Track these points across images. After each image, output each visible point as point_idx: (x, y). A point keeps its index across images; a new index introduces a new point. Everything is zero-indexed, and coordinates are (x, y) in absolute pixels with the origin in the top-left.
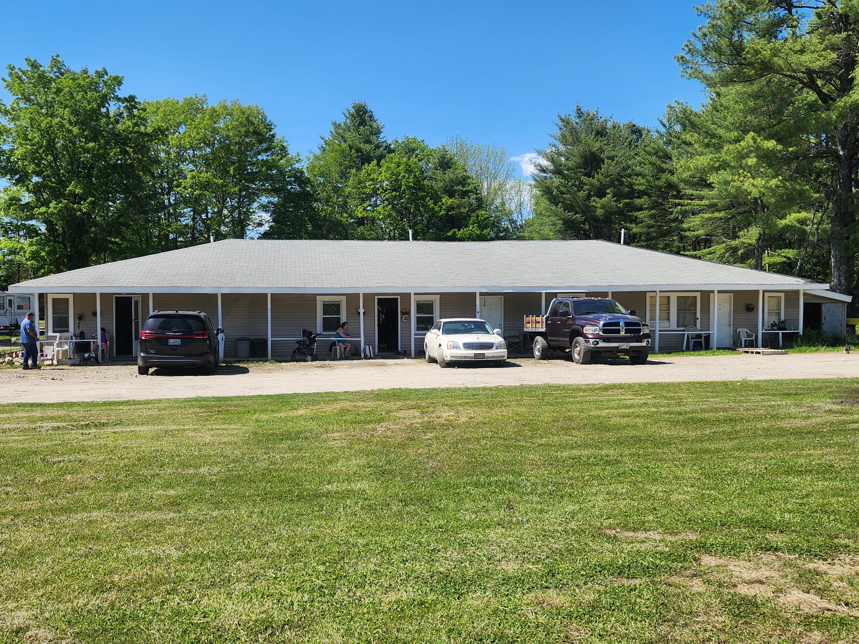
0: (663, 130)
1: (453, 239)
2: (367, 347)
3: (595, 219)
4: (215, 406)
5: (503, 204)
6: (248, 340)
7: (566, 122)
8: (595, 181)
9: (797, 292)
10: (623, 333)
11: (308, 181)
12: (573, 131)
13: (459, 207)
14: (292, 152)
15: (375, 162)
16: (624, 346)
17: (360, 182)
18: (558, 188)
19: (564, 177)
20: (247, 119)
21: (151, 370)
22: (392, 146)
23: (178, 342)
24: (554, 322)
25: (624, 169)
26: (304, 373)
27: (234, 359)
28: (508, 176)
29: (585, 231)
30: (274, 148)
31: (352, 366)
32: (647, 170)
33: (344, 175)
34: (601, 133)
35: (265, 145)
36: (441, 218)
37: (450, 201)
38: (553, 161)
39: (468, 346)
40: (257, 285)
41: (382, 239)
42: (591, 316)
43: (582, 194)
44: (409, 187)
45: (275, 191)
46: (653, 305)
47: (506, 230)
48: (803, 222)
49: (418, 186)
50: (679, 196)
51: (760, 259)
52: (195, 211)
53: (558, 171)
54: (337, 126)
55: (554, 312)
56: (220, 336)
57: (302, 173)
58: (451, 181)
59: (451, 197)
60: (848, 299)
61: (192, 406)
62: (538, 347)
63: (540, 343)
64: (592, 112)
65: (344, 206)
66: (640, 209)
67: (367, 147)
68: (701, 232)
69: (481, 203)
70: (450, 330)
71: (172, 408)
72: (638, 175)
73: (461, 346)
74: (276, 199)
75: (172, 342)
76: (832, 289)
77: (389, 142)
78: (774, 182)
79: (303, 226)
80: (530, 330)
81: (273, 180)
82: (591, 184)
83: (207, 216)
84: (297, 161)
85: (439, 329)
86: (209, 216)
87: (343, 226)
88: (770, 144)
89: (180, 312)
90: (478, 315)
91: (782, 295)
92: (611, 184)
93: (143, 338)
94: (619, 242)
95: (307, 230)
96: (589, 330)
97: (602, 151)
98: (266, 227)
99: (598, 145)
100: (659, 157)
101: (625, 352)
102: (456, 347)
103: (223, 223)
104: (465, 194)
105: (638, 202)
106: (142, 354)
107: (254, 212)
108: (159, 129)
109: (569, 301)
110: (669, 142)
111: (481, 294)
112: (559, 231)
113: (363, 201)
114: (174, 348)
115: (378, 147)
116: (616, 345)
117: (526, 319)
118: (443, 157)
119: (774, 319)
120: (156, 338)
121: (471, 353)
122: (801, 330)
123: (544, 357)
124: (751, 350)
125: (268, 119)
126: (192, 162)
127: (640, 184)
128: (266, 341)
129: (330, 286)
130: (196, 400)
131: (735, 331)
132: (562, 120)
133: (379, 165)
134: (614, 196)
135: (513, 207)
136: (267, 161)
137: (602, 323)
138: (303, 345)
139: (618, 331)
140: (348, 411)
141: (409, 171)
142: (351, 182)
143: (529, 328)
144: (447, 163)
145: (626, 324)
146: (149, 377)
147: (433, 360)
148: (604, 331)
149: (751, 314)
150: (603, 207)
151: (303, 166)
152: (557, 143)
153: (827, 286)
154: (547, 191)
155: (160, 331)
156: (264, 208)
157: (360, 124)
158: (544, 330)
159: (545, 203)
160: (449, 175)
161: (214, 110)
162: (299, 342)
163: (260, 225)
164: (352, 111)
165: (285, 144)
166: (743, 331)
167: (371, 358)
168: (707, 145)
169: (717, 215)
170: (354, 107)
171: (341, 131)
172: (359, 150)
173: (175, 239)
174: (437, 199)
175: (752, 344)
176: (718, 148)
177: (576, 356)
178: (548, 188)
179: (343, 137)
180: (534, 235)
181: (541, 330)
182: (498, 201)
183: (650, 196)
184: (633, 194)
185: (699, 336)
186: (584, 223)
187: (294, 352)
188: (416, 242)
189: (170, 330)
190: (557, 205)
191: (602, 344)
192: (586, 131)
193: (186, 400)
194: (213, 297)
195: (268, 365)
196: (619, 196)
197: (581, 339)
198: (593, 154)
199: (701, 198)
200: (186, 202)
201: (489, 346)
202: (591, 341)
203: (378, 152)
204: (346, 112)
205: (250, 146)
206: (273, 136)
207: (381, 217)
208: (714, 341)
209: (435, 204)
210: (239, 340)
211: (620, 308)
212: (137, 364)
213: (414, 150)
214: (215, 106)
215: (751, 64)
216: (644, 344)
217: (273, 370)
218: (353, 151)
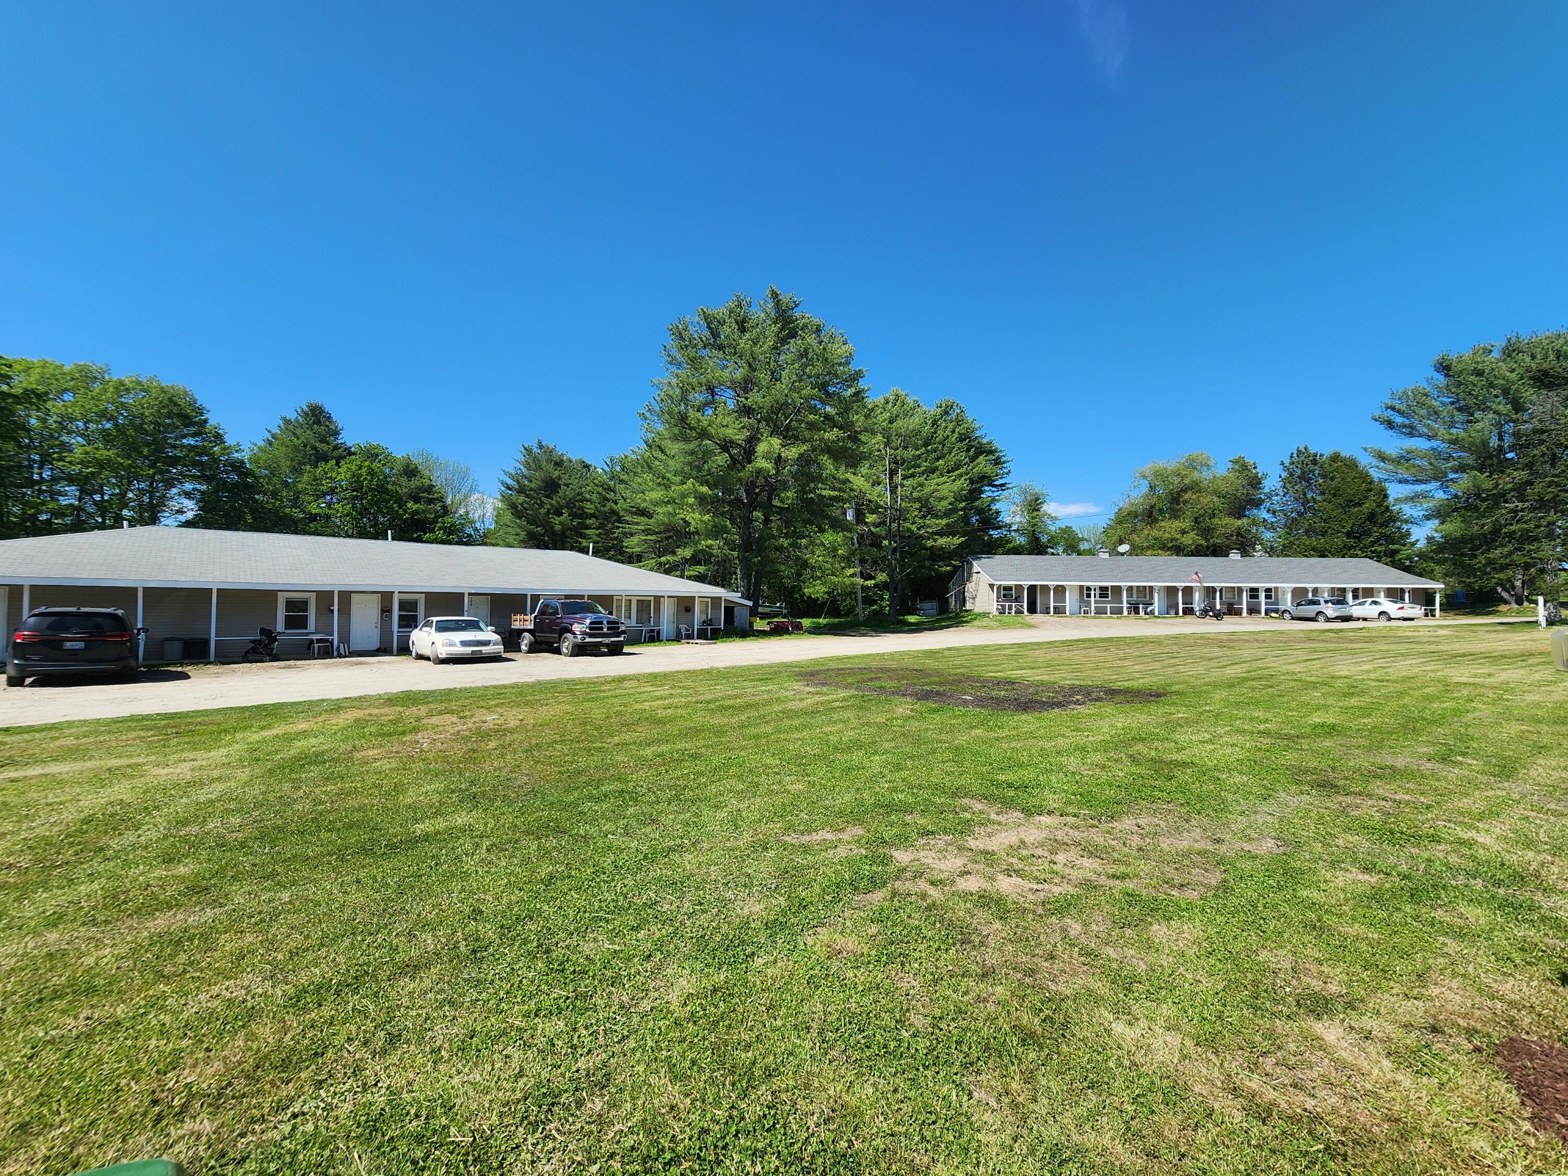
0: (607, 469)
1: (419, 540)
2: (342, 645)
3: (554, 533)
4: (168, 726)
5: (467, 513)
6: (180, 639)
7: (529, 451)
8: (554, 502)
9: (720, 598)
10: (605, 630)
11: (250, 473)
12: (536, 459)
13: (424, 512)
14: (230, 440)
15: (334, 462)
16: (607, 640)
17: (315, 480)
18: (522, 504)
19: (527, 496)
20: (170, 400)
21: (28, 681)
22: (353, 449)
23: (80, 645)
24: (542, 621)
25: (578, 494)
26: (269, 675)
27: (161, 662)
28: (472, 490)
29: (545, 542)
30: (206, 434)
31: (327, 666)
32: (595, 497)
33: (297, 470)
34: (559, 464)
35: (193, 429)
36: (405, 521)
37: (415, 507)
38: (518, 482)
39: (464, 643)
40: (198, 579)
41: (339, 536)
42: (578, 616)
43: (542, 511)
44: (371, 489)
45: (203, 478)
46: (620, 606)
47: (470, 536)
48: (710, 547)
49: (381, 489)
50: (620, 520)
51: (683, 571)
52: (82, 491)
53: (521, 490)
54: (287, 422)
55: (542, 612)
56: (142, 636)
57: (242, 462)
58: (418, 488)
59: (416, 502)
60: (750, 604)
61: (130, 729)
62: (526, 642)
63: (527, 639)
64: (551, 446)
65: (295, 502)
66: (588, 528)
67: (323, 447)
68: (637, 550)
69: (446, 511)
70: (442, 628)
71: (97, 733)
72: (587, 501)
73: (458, 644)
74: (205, 487)
75: (68, 645)
76: (742, 597)
77: (349, 445)
78: (706, 518)
79: (241, 517)
80: (518, 627)
81: (202, 466)
82: (551, 504)
83: (102, 497)
84: (237, 451)
85: (431, 627)
86: (106, 498)
87: (293, 520)
88: (704, 489)
89: (83, 609)
90: (466, 613)
91: (709, 600)
92: (568, 506)
93: (18, 641)
94: (587, 553)
95: (245, 521)
96: (577, 628)
97: (559, 478)
98: (190, 515)
99: (557, 473)
100: (605, 489)
101: (607, 645)
102: (452, 644)
103: (125, 506)
104: (430, 501)
105: (589, 522)
106: (16, 662)
107: (172, 498)
108: (33, 391)
109: (557, 604)
110: (612, 478)
111: (470, 594)
112: (522, 541)
113: (318, 497)
114: (73, 653)
115: (336, 448)
116: (600, 640)
117: (514, 617)
118: (408, 465)
119: (704, 618)
120: (44, 643)
121: (469, 650)
122: (722, 626)
123: (530, 651)
124: (691, 641)
125: (199, 403)
126: (82, 436)
127: (589, 508)
128: (207, 642)
129: (297, 582)
130: (132, 718)
131: (678, 627)
132: (525, 448)
133: (338, 464)
134: (569, 516)
135: (477, 515)
136: (197, 447)
137: (588, 621)
138: (260, 645)
139: (602, 629)
140: (367, 721)
141: (371, 473)
142: (306, 477)
143: (516, 625)
144: (412, 471)
145: (608, 623)
146: (28, 689)
147: (420, 657)
148: (590, 629)
149: (688, 614)
150: (561, 523)
151: (245, 456)
152: (522, 467)
153: (739, 595)
154: (513, 506)
155: (49, 632)
156: (188, 495)
157: (314, 423)
158: (532, 627)
159: (508, 517)
160: (415, 483)
161: (122, 383)
162: (254, 641)
163: (180, 512)
164: (306, 409)
165: (221, 431)
166: (683, 627)
167: (345, 656)
168: (659, 484)
169: (650, 537)
170: (308, 407)
171: (291, 427)
172: (314, 448)
173: (48, 521)
174: (401, 504)
175: (690, 637)
176: (667, 487)
177: (564, 650)
178: (514, 504)
179: (294, 434)
180: (501, 542)
181: (529, 627)
182: (462, 511)
183: (597, 518)
184: (583, 515)
185: (653, 631)
186: (544, 535)
187: (247, 652)
188: (396, 542)
189: (67, 630)
190: (520, 518)
191: (588, 640)
192: (547, 461)
193: (115, 721)
194: (131, 592)
195: (213, 669)
196: (573, 515)
197: (569, 635)
198: (552, 480)
199: (637, 524)
200: (71, 479)
201: (486, 643)
202: (579, 637)
203: (336, 453)
204: (299, 410)
205: (168, 428)
206: (206, 421)
207: (339, 515)
208: (664, 635)
209: (400, 507)
210: (167, 640)
211: (600, 609)
212: (4, 673)
213: (377, 455)
214: (123, 378)
215: (692, 429)
216: (622, 639)
217: (222, 673)
218: (308, 448)
